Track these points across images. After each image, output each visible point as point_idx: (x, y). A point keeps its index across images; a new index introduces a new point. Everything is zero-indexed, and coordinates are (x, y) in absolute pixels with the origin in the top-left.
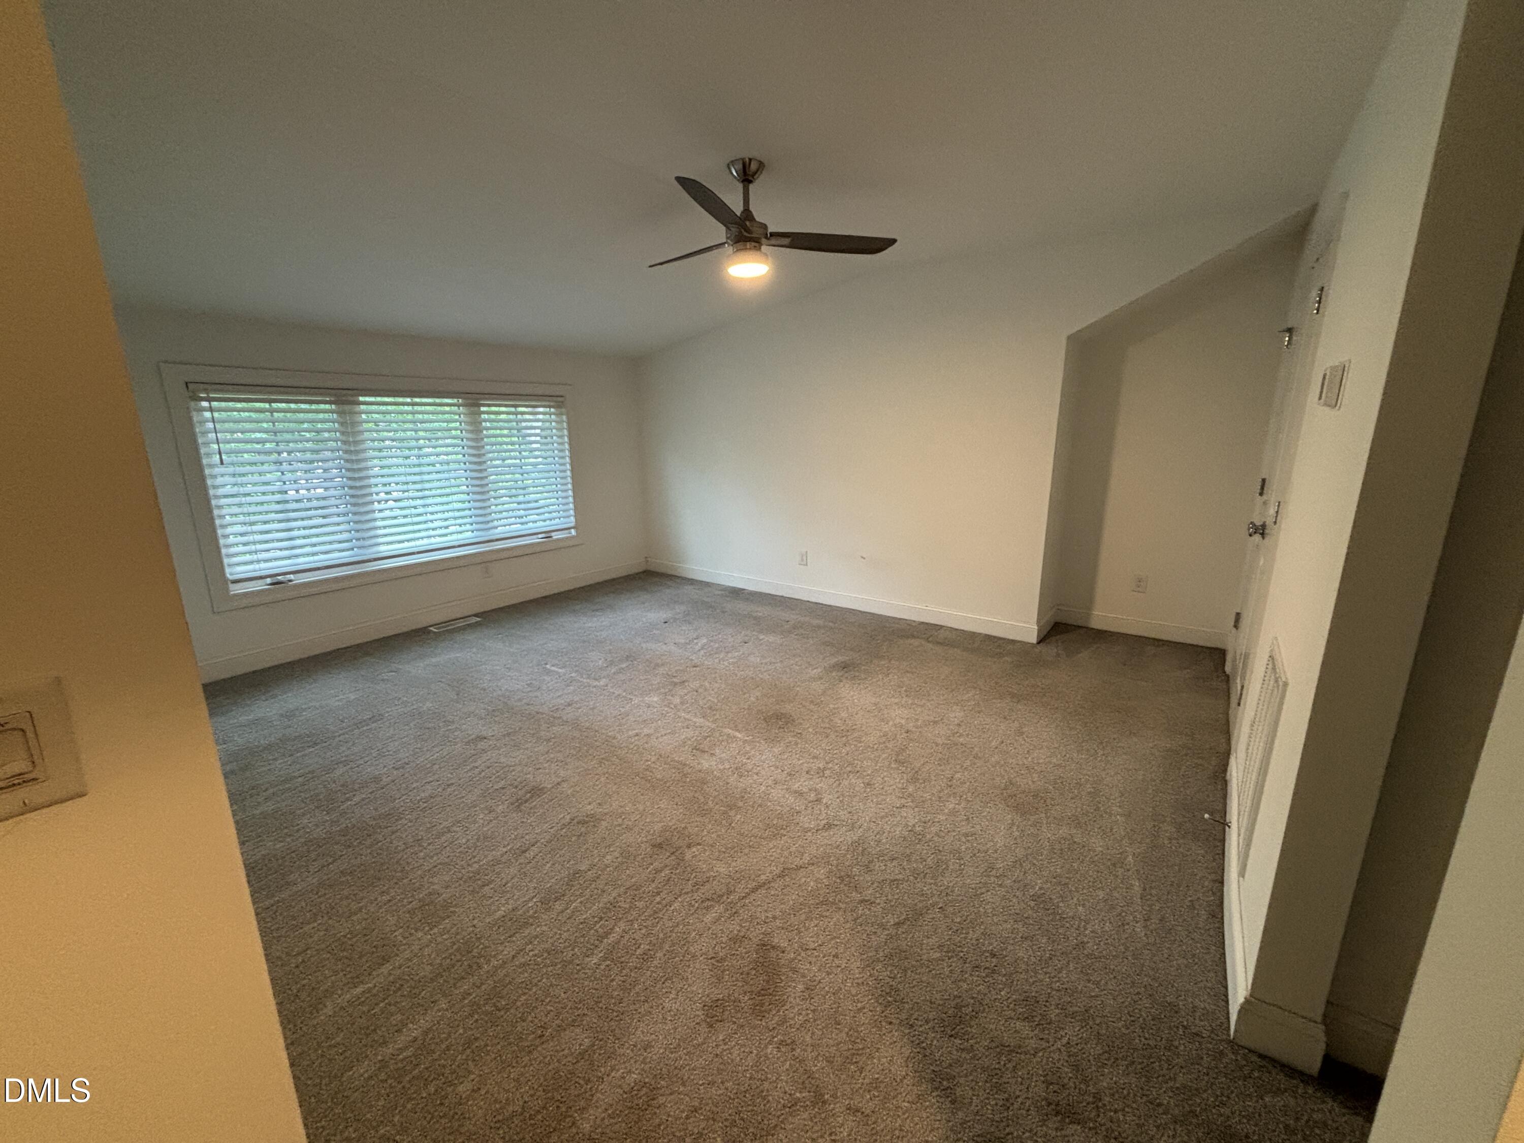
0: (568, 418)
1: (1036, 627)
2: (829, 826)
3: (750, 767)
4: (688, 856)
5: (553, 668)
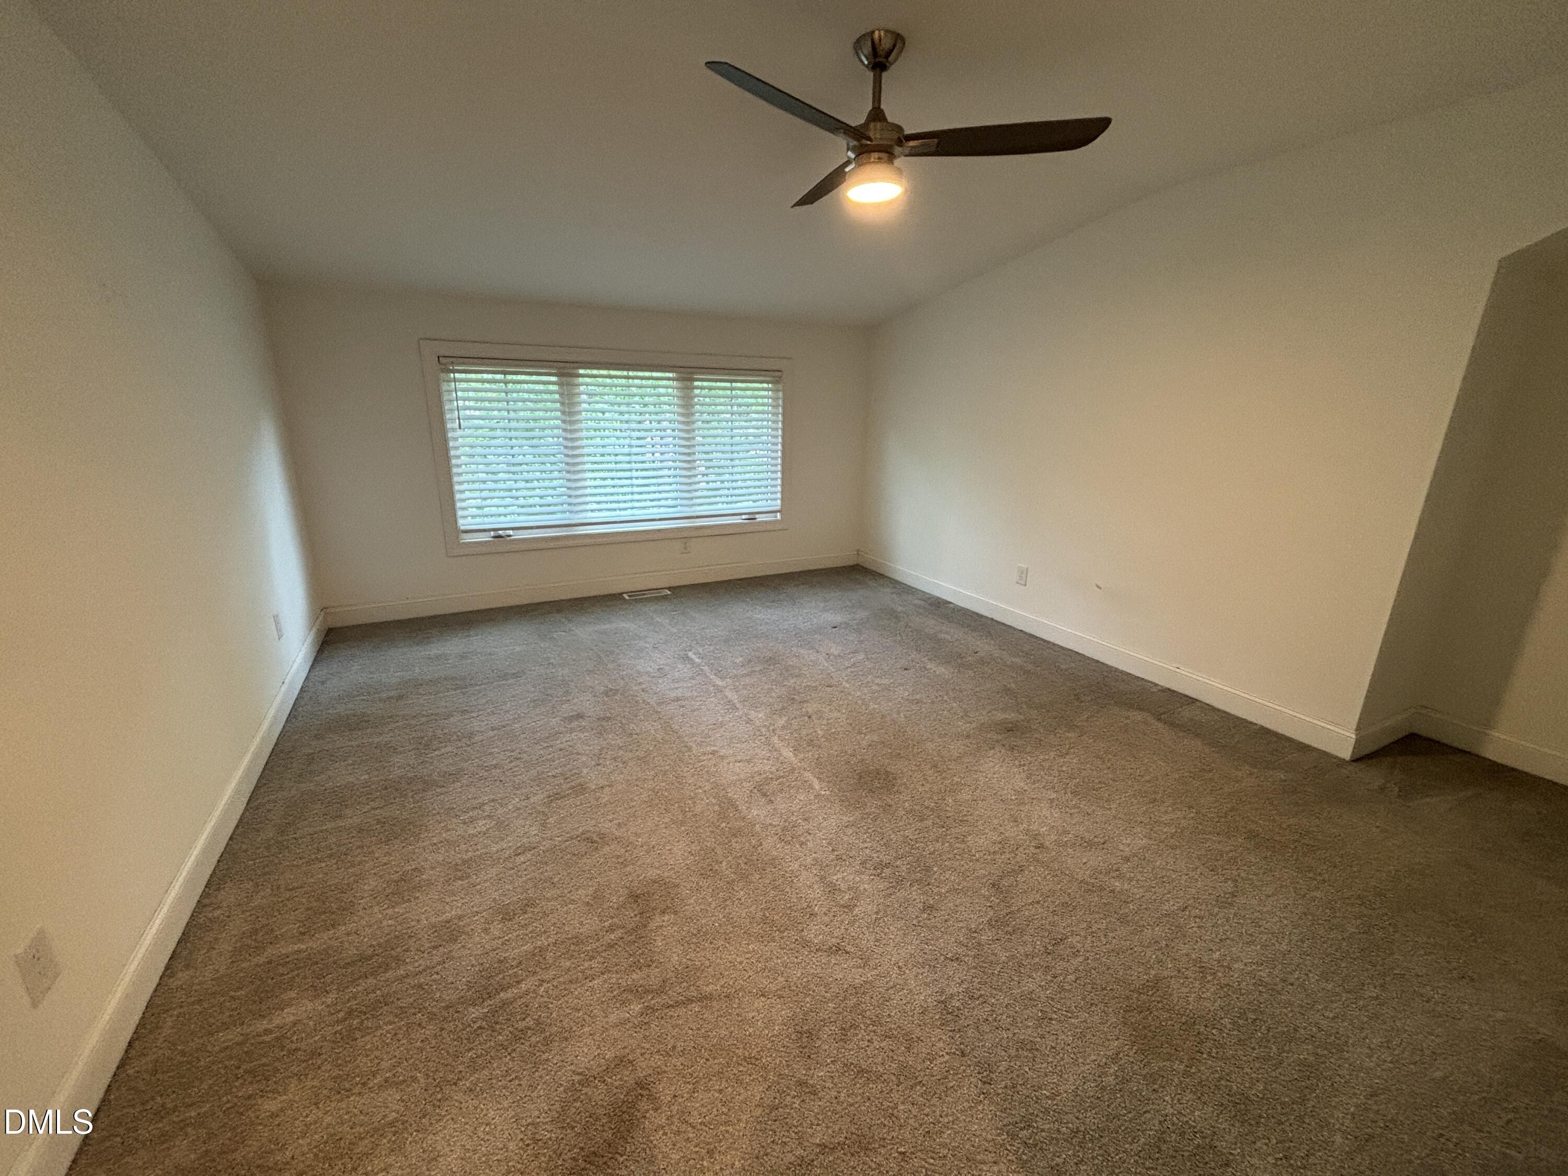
0: (784, 395)
1: (1354, 736)
2: (837, 949)
3: (800, 833)
4: (652, 925)
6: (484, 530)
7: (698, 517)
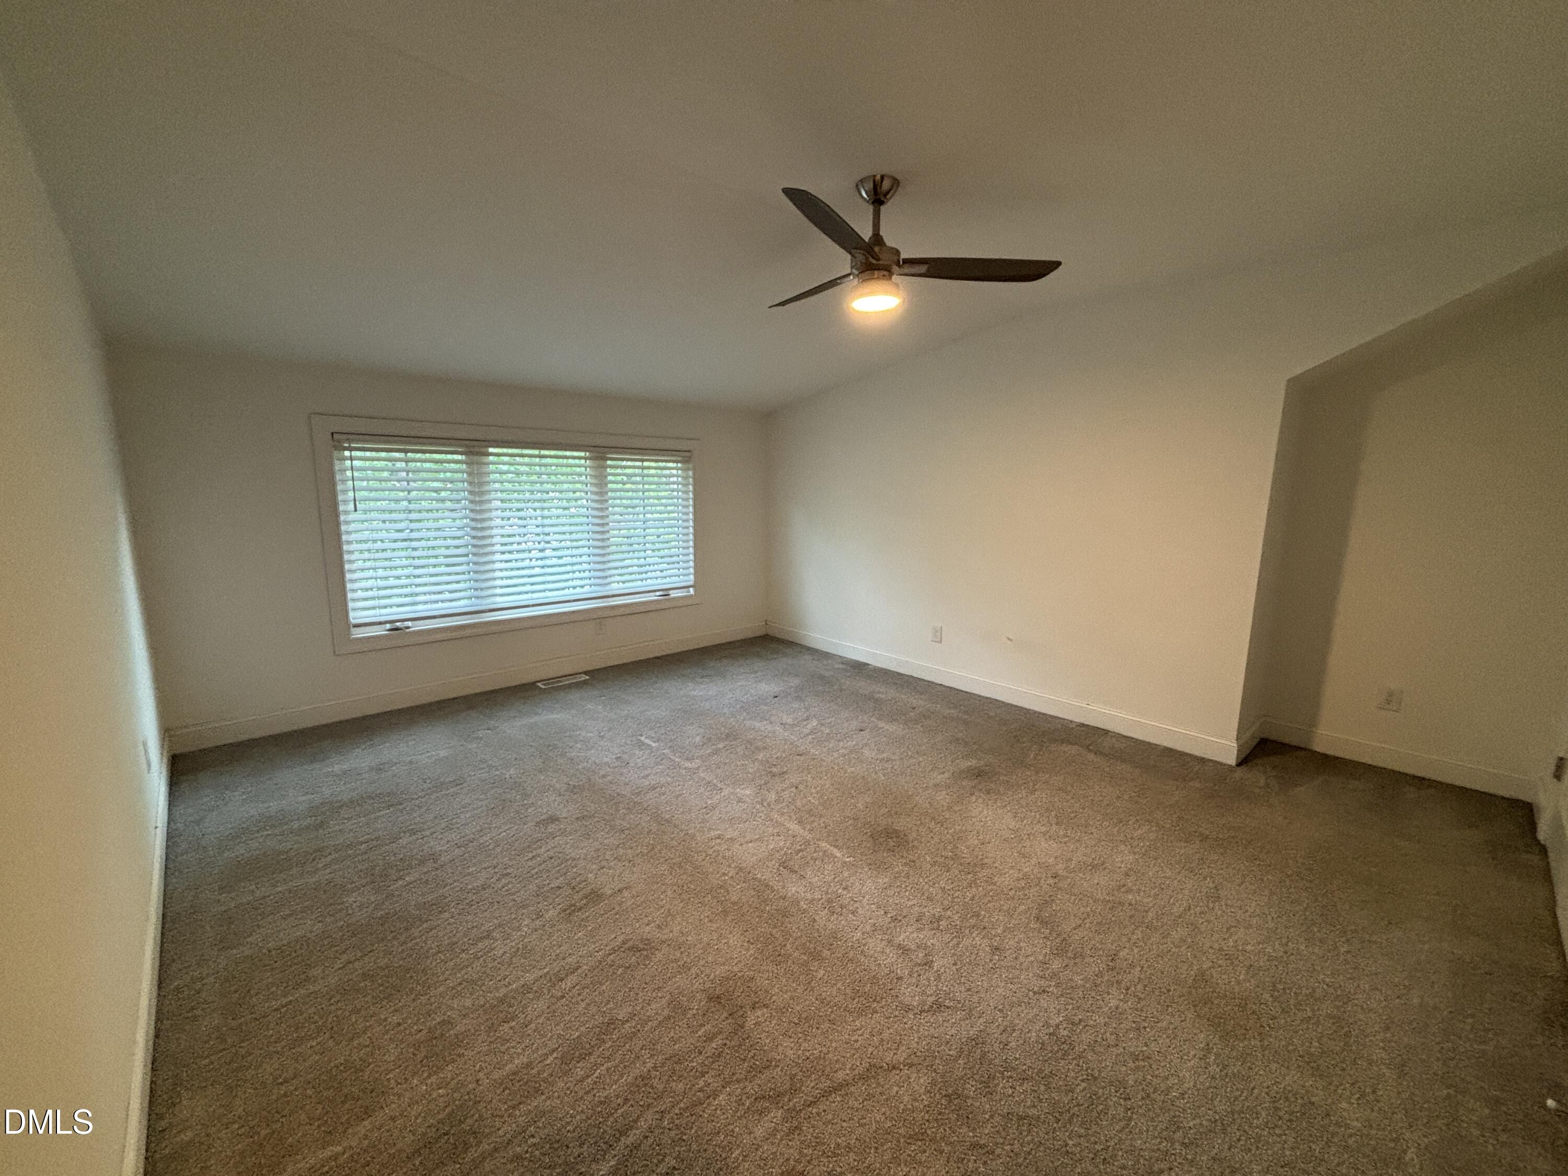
0: (694, 474)
1: (1236, 745)
3: (846, 902)
5: (648, 741)
6: (380, 623)
7: (613, 596)
